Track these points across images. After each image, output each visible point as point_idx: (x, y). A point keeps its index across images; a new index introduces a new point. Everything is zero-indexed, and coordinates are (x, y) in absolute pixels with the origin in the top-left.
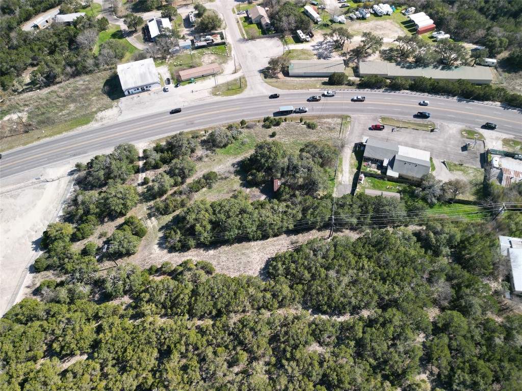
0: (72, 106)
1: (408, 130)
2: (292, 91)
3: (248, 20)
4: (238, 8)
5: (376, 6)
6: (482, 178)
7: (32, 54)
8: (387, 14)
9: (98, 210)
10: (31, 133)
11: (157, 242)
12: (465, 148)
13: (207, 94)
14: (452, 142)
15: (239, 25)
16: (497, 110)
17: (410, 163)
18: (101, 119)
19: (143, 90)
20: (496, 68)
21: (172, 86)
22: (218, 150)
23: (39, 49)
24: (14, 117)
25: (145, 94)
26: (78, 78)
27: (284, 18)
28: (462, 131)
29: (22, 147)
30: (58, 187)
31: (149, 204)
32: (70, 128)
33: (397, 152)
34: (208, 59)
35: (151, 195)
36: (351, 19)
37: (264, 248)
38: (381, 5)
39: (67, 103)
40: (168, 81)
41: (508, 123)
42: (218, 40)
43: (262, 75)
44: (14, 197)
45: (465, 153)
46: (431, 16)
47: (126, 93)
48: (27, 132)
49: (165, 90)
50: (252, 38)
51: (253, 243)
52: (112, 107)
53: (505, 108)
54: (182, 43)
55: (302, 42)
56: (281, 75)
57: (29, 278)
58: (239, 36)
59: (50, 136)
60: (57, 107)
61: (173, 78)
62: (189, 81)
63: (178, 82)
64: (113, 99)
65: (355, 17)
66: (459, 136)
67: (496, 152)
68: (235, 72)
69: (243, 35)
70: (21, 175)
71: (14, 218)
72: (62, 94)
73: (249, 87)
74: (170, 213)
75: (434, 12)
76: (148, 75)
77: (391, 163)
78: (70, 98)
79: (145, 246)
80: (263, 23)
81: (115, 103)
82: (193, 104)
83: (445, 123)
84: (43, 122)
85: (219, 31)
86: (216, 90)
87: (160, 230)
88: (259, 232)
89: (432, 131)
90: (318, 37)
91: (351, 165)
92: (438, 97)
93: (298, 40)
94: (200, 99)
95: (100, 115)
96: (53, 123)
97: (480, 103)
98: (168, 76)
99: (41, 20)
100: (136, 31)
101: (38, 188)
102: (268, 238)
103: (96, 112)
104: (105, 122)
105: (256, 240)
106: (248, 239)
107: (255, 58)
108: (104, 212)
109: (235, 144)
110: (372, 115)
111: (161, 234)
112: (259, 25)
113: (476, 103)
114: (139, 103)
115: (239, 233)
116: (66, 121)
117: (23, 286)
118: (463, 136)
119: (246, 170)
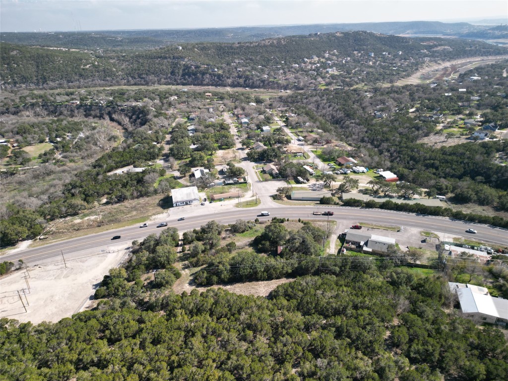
0: (134, 213)
1: (380, 230)
2: (293, 206)
3: (264, 172)
4: (257, 167)
5: (354, 168)
6: (438, 256)
7: (110, 187)
8: (363, 172)
9: (147, 262)
10: (102, 227)
11: (188, 282)
12: (424, 241)
13: (232, 207)
14: (414, 238)
15: (257, 175)
16: (447, 221)
17: (380, 243)
18: (154, 219)
19: (187, 204)
20: (446, 202)
21: (207, 203)
22: (237, 234)
23: (116, 184)
24: (92, 218)
25: (188, 206)
26: (141, 198)
27: (288, 169)
28: (421, 233)
29: (94, 234)
30: (117, 256)
31: (184, 263)
32: (131, 224)
33: (370, 237)
34: (234, 190)
35: (185, 258)
36: (337, 174)
37: (269, 285)
38: (358, 167)
39: (132, 211)
40: (205, 200)
41: (456, 229)
42: (242, 180)
43: (272, 198)
44: (83, 262)
45: (424, 244)
46: (395, 173)
47: (175, 205)
48: (99, 226)
49: (202, 204)
50: (266, 180)
51: (260, 282)
52: (163, 213)
53: (452, 220)
54: (217, 181)
55: (301, 183)
56: (285, 199)
57: (89, 303)
58: (257, 179)
59: (116, 228)
60: (124, 213)
61: (208, 199)
62: (220, 200)
63: (212, 200)
64: (164, 209)
65: (339, 172)
66: (419, 235)
67: (447, 243)
68: (253, 196)
69: (259, 179)
70: (90, 250)
71: (81, 273)
72: (129, 206)
73: (262, 203)
74: (199, 266)
75: (396, 171)
76: (192, 194)
77: (366, 244)
78: (134, 208)
79: (179, 284)
80: (274, 172)
81: (166, 211)
82: (222, 212)
83: (408, 228)
84: (112, 221)
85: (243, 176)
86: (238, 205)
87: (191, 275)
88: (265, 273)
89: (398, 231)
90: (313, 181)
91: (336, 245)
92: (401, 213)
93: (298, 182)
94: (227, 209)
95: (153, 217)
96: (119, 221)
97: (434, 217)
98: (206, 197)
99: (119, 171)
100: (185, 176)
101: (102, 256)
102: (272, 279)
103: (151, 216)
104: (156, 221)
105: (263, 280)
106: (257, 280)
107: (267, 190)
108: (151, 264)
109: (250, 231)
110: (353, 221)
111: (191, 278)
112: (271, 174)
113: (430, 217)
114: (183, 211)
115: (250, 272)
116: (128, 220)
117: (83, 307)
118: (422, 235)
119: (257, 244)
